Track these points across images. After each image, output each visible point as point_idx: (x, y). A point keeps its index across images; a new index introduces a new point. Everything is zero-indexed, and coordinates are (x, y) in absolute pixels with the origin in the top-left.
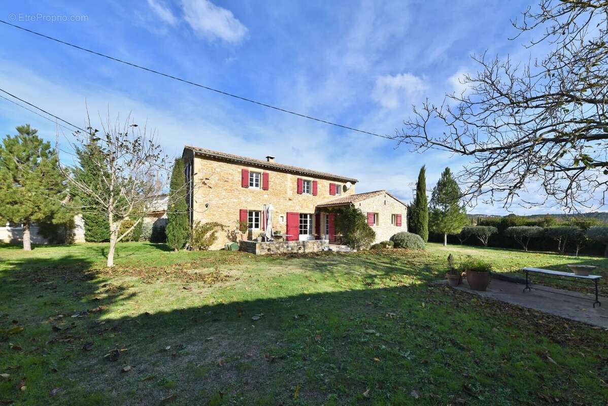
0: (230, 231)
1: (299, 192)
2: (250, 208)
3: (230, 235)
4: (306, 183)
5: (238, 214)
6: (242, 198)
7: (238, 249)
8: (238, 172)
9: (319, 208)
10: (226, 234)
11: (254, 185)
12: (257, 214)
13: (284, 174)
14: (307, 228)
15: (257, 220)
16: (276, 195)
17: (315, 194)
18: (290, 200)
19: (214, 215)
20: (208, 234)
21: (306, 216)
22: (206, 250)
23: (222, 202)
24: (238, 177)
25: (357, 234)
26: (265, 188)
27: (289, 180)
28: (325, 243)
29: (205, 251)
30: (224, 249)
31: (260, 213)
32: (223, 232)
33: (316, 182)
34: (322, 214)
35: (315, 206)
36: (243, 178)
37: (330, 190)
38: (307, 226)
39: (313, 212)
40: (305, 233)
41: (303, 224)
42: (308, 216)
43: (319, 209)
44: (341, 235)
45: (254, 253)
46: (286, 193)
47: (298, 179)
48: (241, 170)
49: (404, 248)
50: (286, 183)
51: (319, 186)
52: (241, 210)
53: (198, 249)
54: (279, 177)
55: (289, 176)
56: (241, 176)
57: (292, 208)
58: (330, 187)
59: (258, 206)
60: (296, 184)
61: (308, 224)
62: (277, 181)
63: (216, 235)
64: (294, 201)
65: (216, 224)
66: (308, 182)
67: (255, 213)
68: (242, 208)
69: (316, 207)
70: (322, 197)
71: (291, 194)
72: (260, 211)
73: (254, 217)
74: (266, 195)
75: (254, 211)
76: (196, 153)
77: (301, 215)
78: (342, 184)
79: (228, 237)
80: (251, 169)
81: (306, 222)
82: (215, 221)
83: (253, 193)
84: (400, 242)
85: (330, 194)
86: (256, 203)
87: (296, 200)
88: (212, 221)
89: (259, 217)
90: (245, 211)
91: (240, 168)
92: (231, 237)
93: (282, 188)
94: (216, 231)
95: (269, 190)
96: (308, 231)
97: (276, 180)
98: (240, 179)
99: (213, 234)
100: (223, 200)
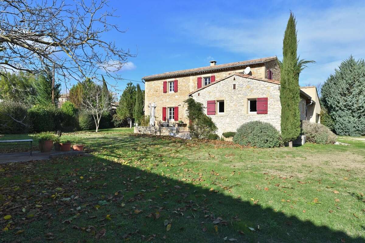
2: (170, 106)
6: (164, 100)
11: (172, 90)
13: (188, 77)
26: (176, 91)
27: (191, 81)
33: (214, 77)
47: (198, 78)
48: (163, 83)
50: (189, 84)
51: (217, 79)
52: (163, 108)
54: (184, 80)
55: (191, 77)
59: (172, 104)
60: (196, 82)
73: (172, 112)
74: (176, 96)
80: (168, 80)
83: (169, 96)
86: (171, 102)
93: (186, 88)
95: (179, 91)
97: (183, 83)
98: (163, 88)
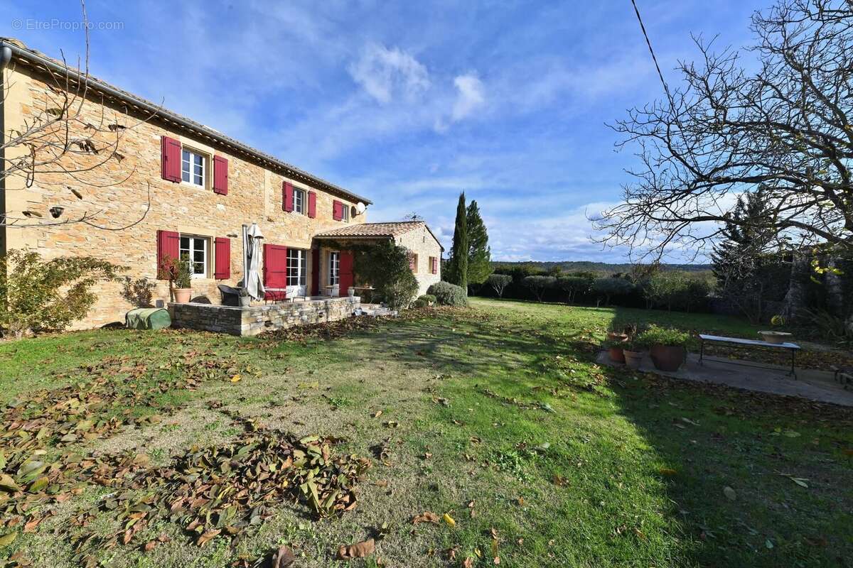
0: (134, 280)
1: (287, 208)
2: (183, 229)
3: (132, 289)
4: (296, 193)
5: (154, 240)
6: (165, 205)
7: (169, 323)
8: (153, 141)
9: (320, 240)
10: (120, 287)
11: (192, 178)
12: (199, 243)
13: (259, 167)
14: (297, 275)
15: (199, 257)
16: (241, 206)
17: (312, 215)
18: (270, 220)
19: (79, 239)
20: (64, 290)
21: (295, 251)
22: (59, 331)
23: (106, 209)
24: (153, 155)
25: (397, 287)
26: (220, 189)
27: (268, 182)
28: (356, 302)
29: (55, 334)
30: (117, 325)
31: (205, 242)
32: (113, 283)
33: (314, 194)
34: (324, 251)
35: (313, 235)
36: (164, 158)
37: (334, 212)
38: (296, 270)
39: (308, 246)
40: (295, 282)
41: (291, 267)
42: (300, 253)
43: (318, 242)
44: (371, 288)
45: (237, 333)
46: (262, 206)
47: (285, 183)
48: (159, 138)
49: (449, 304)
50: (262, 187)
51: (318, 202)
52: (160, 233)
53: (28, 332)
54: (248, 171)
55: (268, 173)
56: (160, 152)
57: (272, 237)
58: (334, 207)
59: (206, 228)
60: (280, 191)
61: (299, 268)
62: (244, 179)
63: (92, 289)
64: (277, 224)
65: (90, 264)
66: (300, 192)
67: (195, 241)
68: (164, 228)
69: (313, 238)
70: (323, 222)
71: (272, 211)
72: (209, 238)
73: (192, 249)
74: (220, 206)
75: (194, 236)
76: (14, 53)
77: (288, 250)
78: (350, 204)
79: (128, 295)
80: (184, 140)
81: (295, 263)
82: (84, 254)
83: (191, 196)
84: (442, 296)
85: (334, 219)
86: (198, 219)
87: (280, 222)
88: (74, 255)
89: (205, 251)
90: (174, 236)
91: (158, 133)
92: (136, 295)
93: (255, 195)
94: (91, 282)
95: (230, 194)
96: (299, 280)
97: (242, 176)
98: (159, 158)
99: (80, 288)
100: (111, 204)
